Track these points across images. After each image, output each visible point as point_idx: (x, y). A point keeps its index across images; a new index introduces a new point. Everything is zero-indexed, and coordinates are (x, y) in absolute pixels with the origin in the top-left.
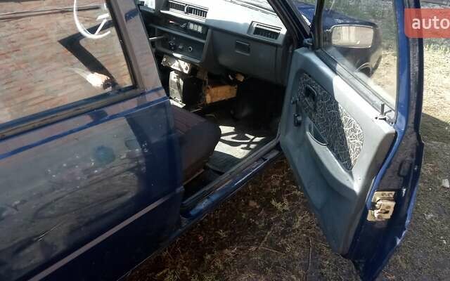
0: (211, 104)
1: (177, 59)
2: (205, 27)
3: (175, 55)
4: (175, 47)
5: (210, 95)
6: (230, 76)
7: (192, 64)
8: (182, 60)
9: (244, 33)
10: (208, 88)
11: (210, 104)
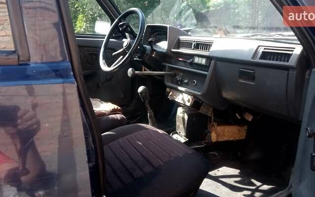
0: (217, 143)
1: (182, 92)
2: (209, 58)
3: (180, 88)
4: (182, 81)
5: (216, 133)
6: (237, 115)
7: (194, 96)
8: (186, 92)
9: (249, 58)
10: (213, 125)
11: (215, 142)
